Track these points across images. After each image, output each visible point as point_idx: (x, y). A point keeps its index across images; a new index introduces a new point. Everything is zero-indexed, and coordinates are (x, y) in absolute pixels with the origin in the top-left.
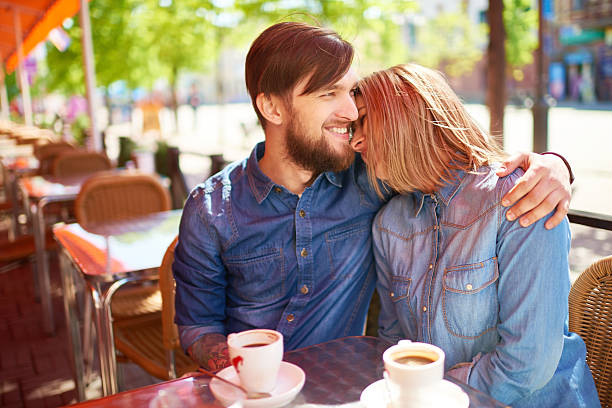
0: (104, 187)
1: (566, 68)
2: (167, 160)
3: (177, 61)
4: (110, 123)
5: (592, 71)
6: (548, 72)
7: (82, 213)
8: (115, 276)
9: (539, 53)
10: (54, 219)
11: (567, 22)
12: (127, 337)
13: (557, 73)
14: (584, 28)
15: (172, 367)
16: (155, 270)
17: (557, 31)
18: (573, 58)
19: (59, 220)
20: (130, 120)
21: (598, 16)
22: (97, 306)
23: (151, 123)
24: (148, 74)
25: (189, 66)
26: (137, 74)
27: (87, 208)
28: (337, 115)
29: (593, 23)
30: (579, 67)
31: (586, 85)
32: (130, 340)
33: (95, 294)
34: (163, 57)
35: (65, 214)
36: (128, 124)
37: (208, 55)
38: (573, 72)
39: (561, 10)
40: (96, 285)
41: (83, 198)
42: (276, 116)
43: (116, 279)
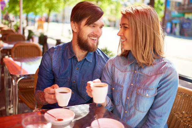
0: (21, 46)
1: (172, 24)
2: (43, 39)
3: (51, 8)
4: (27, 25)
5: (180, 26)
6: (166, 25)
7: (13, 54)
8: (20, 76)
9: (164, 18)
10: (5, 54)
11: (174, 10)
12: (23, 95)
13: (169, 25)
14: (178, 12)
15: (36, 106)
16: (33, 75)
17: (170, 12)
18: (174, 21)
19: (7, 55)
20: (34, 25)
21: (183, 9)
22: (14, 85)
23: (40, 27)
24: (41, 11)
25: (54, 10)
26: (38, 10)
27: (15, 52)
28: (94, 33)
29: (181, 11)
30: (176, 24)
31: (177, 30)
32: (24, 96)
33: (13, 81)
34: (46, 6)
35: (8, 53)
36: (33, 26)
37: (61, 7)
38: (174, 25)
39: (172, 6)
40: (14, 78)
41: (14, 49)
42: (75, 29)
43: (20, 77)
